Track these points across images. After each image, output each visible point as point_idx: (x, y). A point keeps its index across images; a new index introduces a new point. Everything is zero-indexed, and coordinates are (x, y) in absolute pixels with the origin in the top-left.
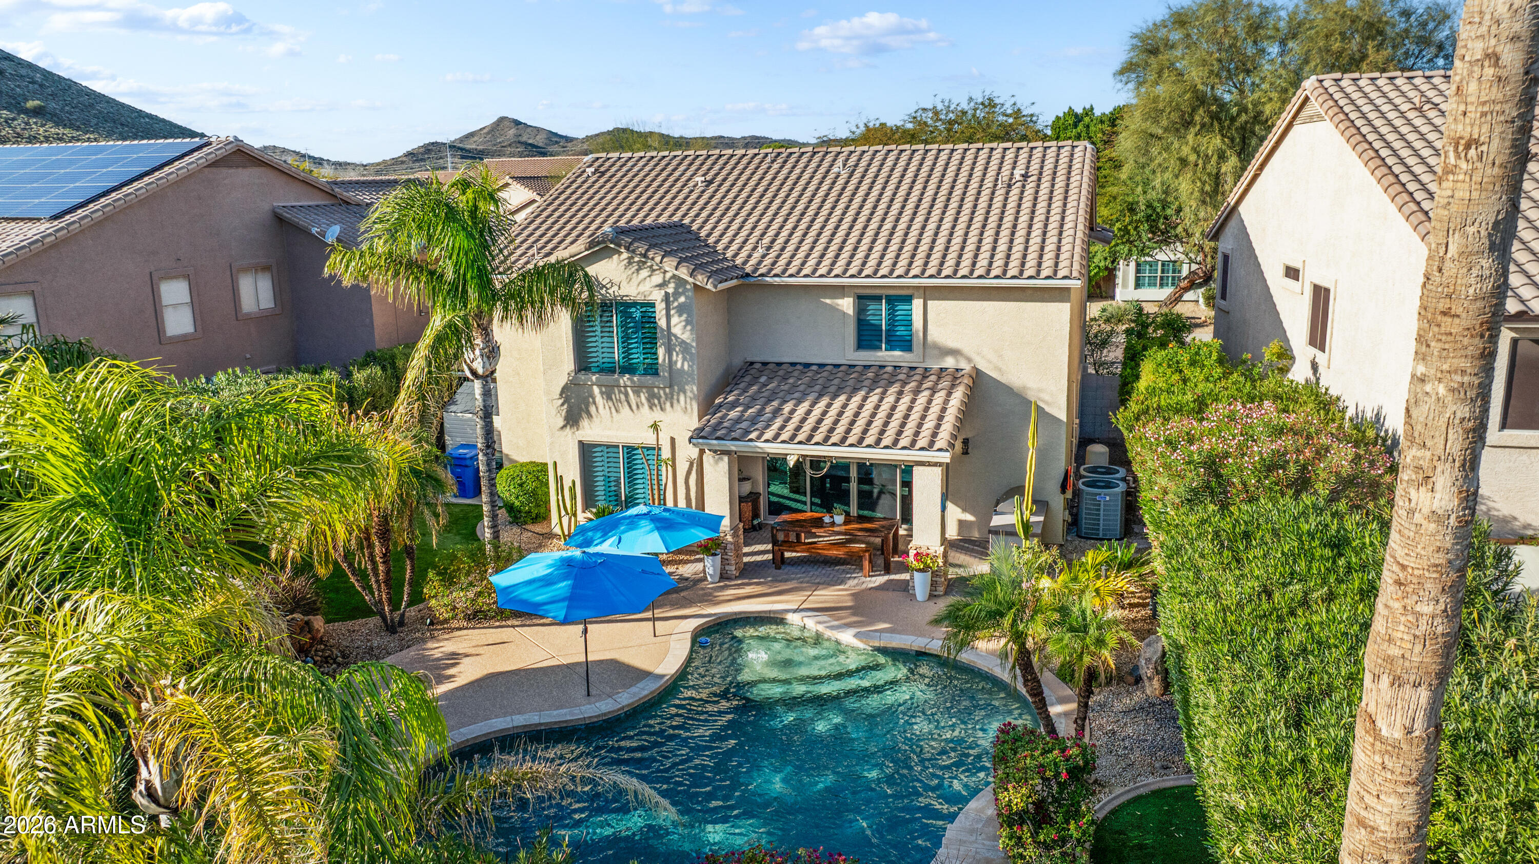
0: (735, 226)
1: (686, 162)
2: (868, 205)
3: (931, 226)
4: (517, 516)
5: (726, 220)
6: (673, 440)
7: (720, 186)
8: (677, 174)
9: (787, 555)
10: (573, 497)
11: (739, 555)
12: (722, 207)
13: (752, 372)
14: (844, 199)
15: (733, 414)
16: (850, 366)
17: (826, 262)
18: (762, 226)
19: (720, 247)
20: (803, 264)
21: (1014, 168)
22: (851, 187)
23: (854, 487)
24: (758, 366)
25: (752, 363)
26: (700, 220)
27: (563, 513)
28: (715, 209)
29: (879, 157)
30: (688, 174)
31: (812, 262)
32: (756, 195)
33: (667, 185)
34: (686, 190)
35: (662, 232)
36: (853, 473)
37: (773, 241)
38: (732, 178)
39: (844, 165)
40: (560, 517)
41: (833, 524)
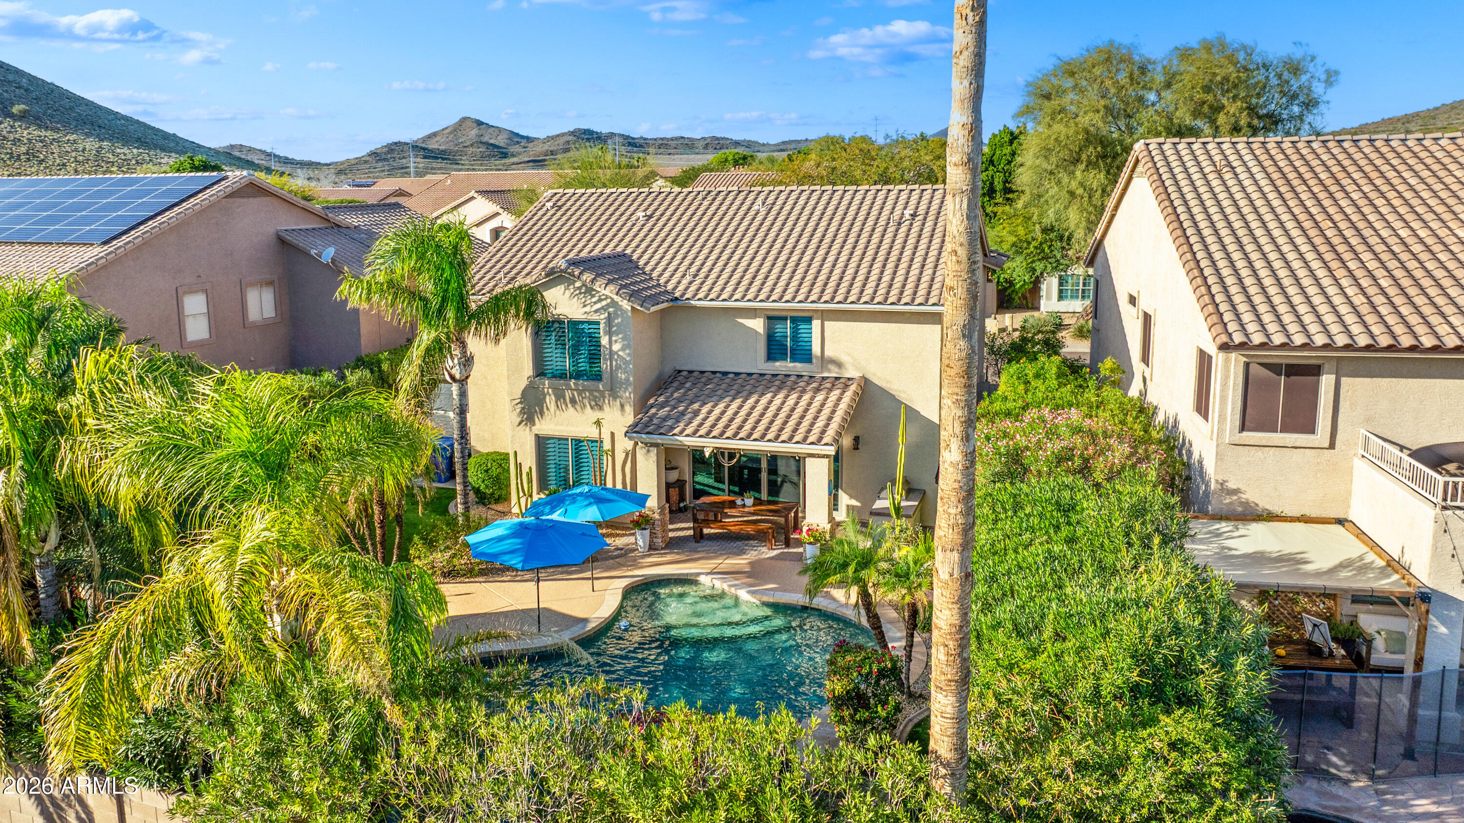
0: (669, 256)
1: (630, 199)
2: (780, 240)
3: (831, 258)
4: (483, 499)
5: (661, 251)
6: (613, 434)
7: (658, 220)
8: (622, 209)
9: (706, 531)
10: (530, 481)
11: (665, 531)
12: (659, 239)
13: (680, 378)
14: (761, 234)
15: (663, 413)
16: (761, 375)
17: (741, 289)
18: (691, 256)
19: (655, 274)
20: (723, 290)
21: (905, 208)
22: (767, 223)
23: (764, 476)
24: (684, 373)
25: (680, 371)
26: (639, 251)
27: (521, 494)
28: (652, 241)
29: (794, 196)
30: (632, 209)
31: (729, 288)
32: (688, 228)
33: (613, 218)
34: (629, 224)
35: (607, 261)
36: (764, 465)
37: (699, 270)
38: (668, 213)
39: (764, 203)
40: (519, 498)
41: (744, 506)
